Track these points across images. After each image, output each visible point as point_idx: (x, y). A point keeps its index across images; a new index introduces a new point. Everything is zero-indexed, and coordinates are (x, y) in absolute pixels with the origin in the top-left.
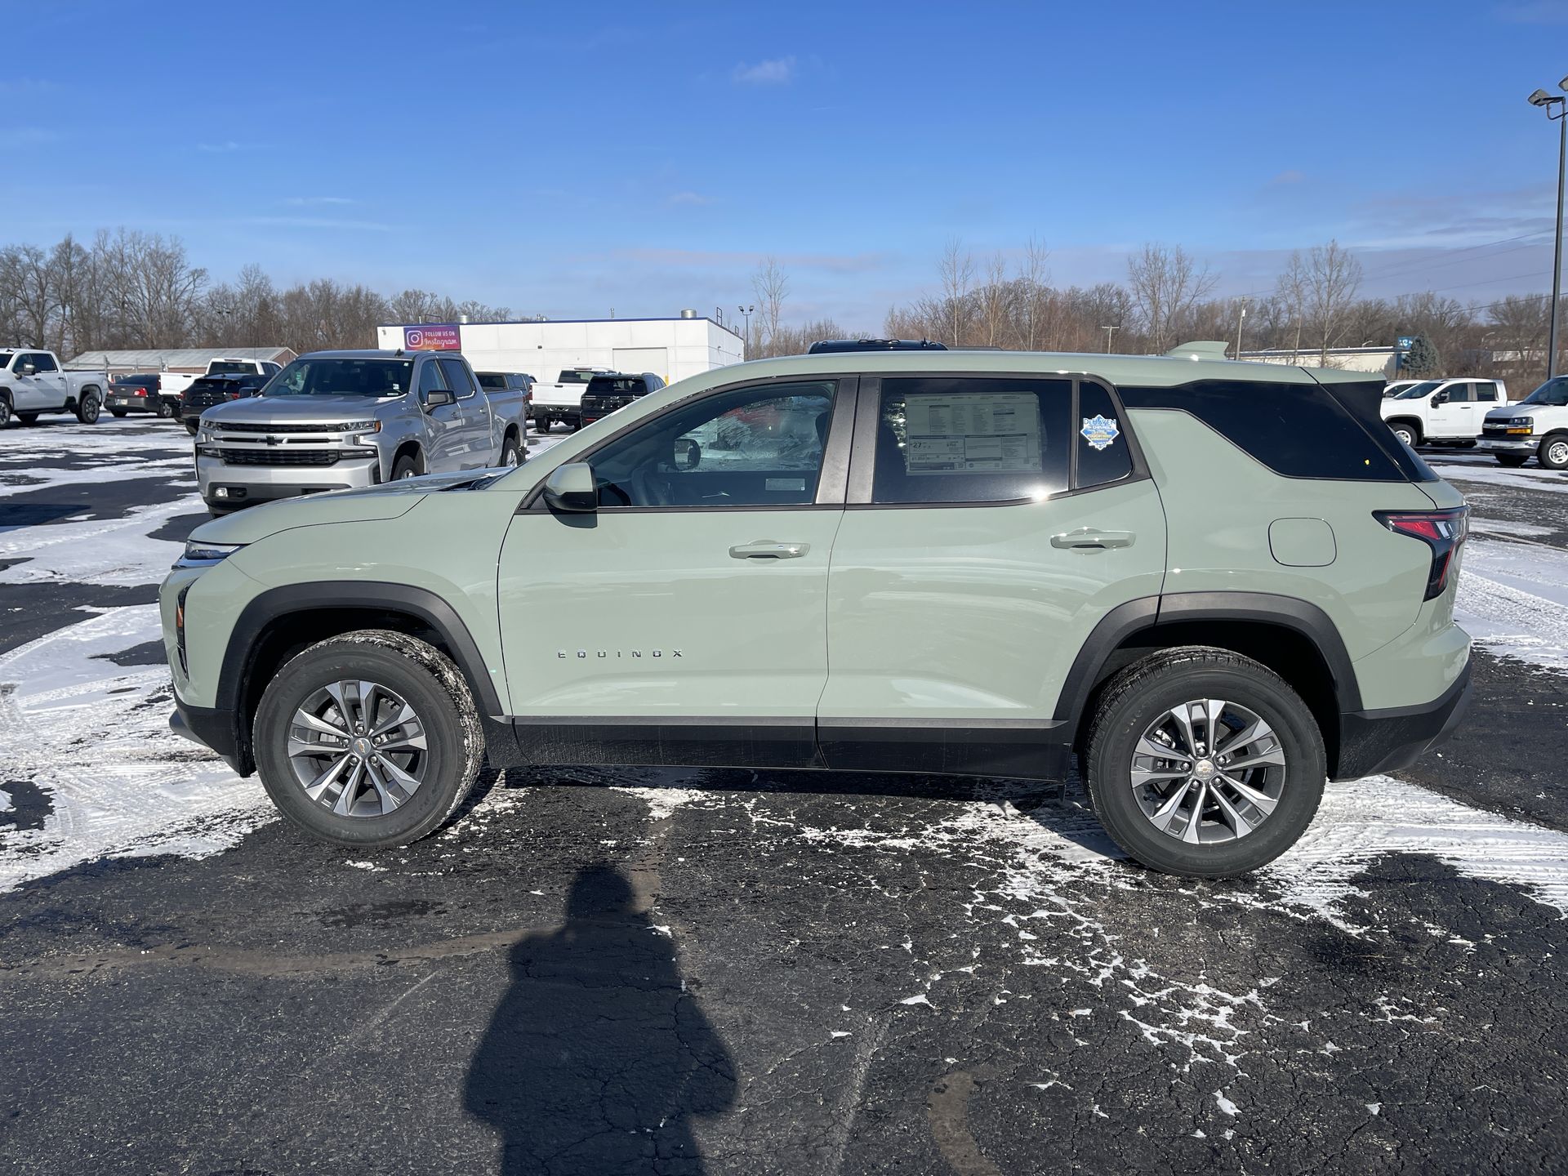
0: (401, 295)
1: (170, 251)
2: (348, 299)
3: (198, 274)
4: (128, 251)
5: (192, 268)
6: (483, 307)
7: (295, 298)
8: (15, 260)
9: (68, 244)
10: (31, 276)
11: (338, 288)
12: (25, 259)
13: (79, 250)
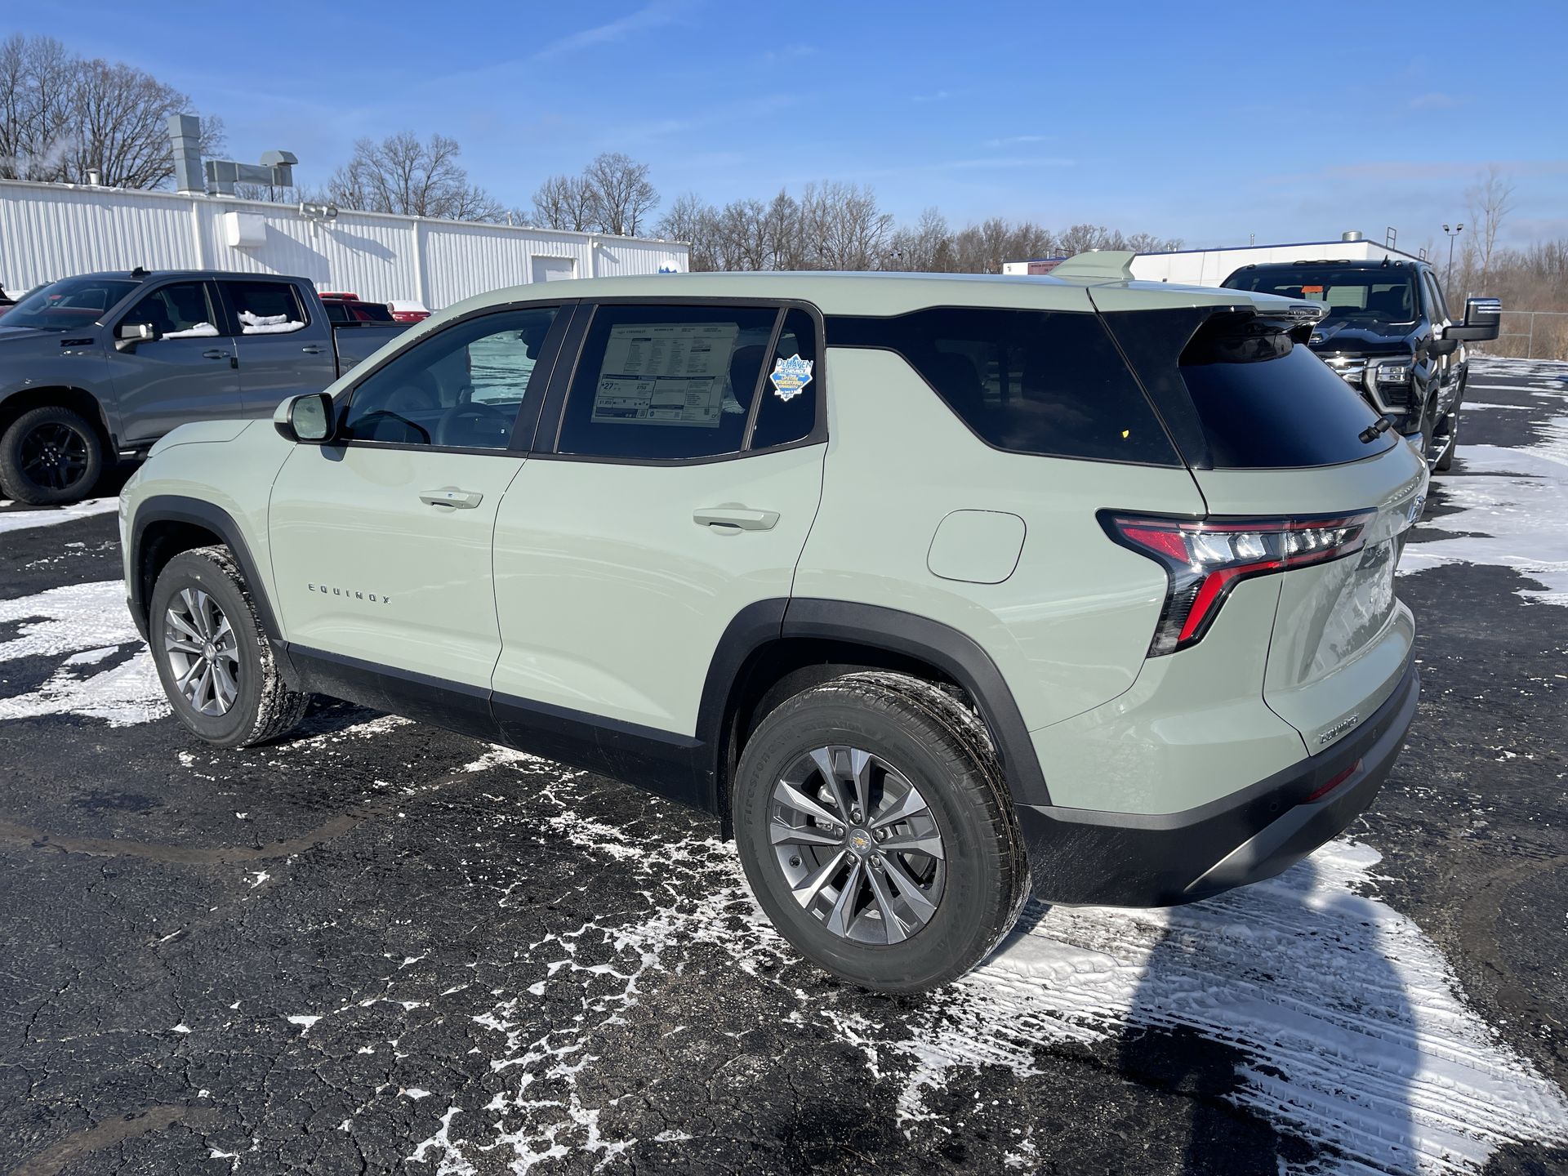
0: (1069, 231)
1: (862, 200)
2: (1017, 236)
3: (885, 219)
4: (829, 202)
5: (880, 215)
6: (1153, 240)
7: (968, 238)
8: (741, 214)
9: (782, 198)
10: (753, 228)
11: (1007, 225)
12: (749, 212)
13: (791, 204)
